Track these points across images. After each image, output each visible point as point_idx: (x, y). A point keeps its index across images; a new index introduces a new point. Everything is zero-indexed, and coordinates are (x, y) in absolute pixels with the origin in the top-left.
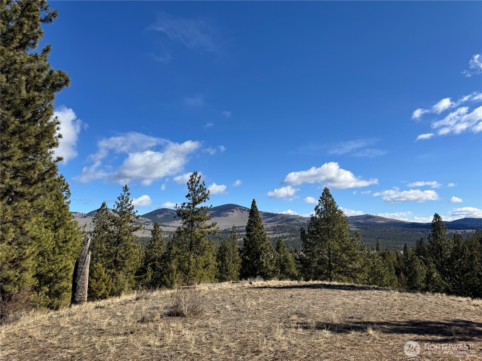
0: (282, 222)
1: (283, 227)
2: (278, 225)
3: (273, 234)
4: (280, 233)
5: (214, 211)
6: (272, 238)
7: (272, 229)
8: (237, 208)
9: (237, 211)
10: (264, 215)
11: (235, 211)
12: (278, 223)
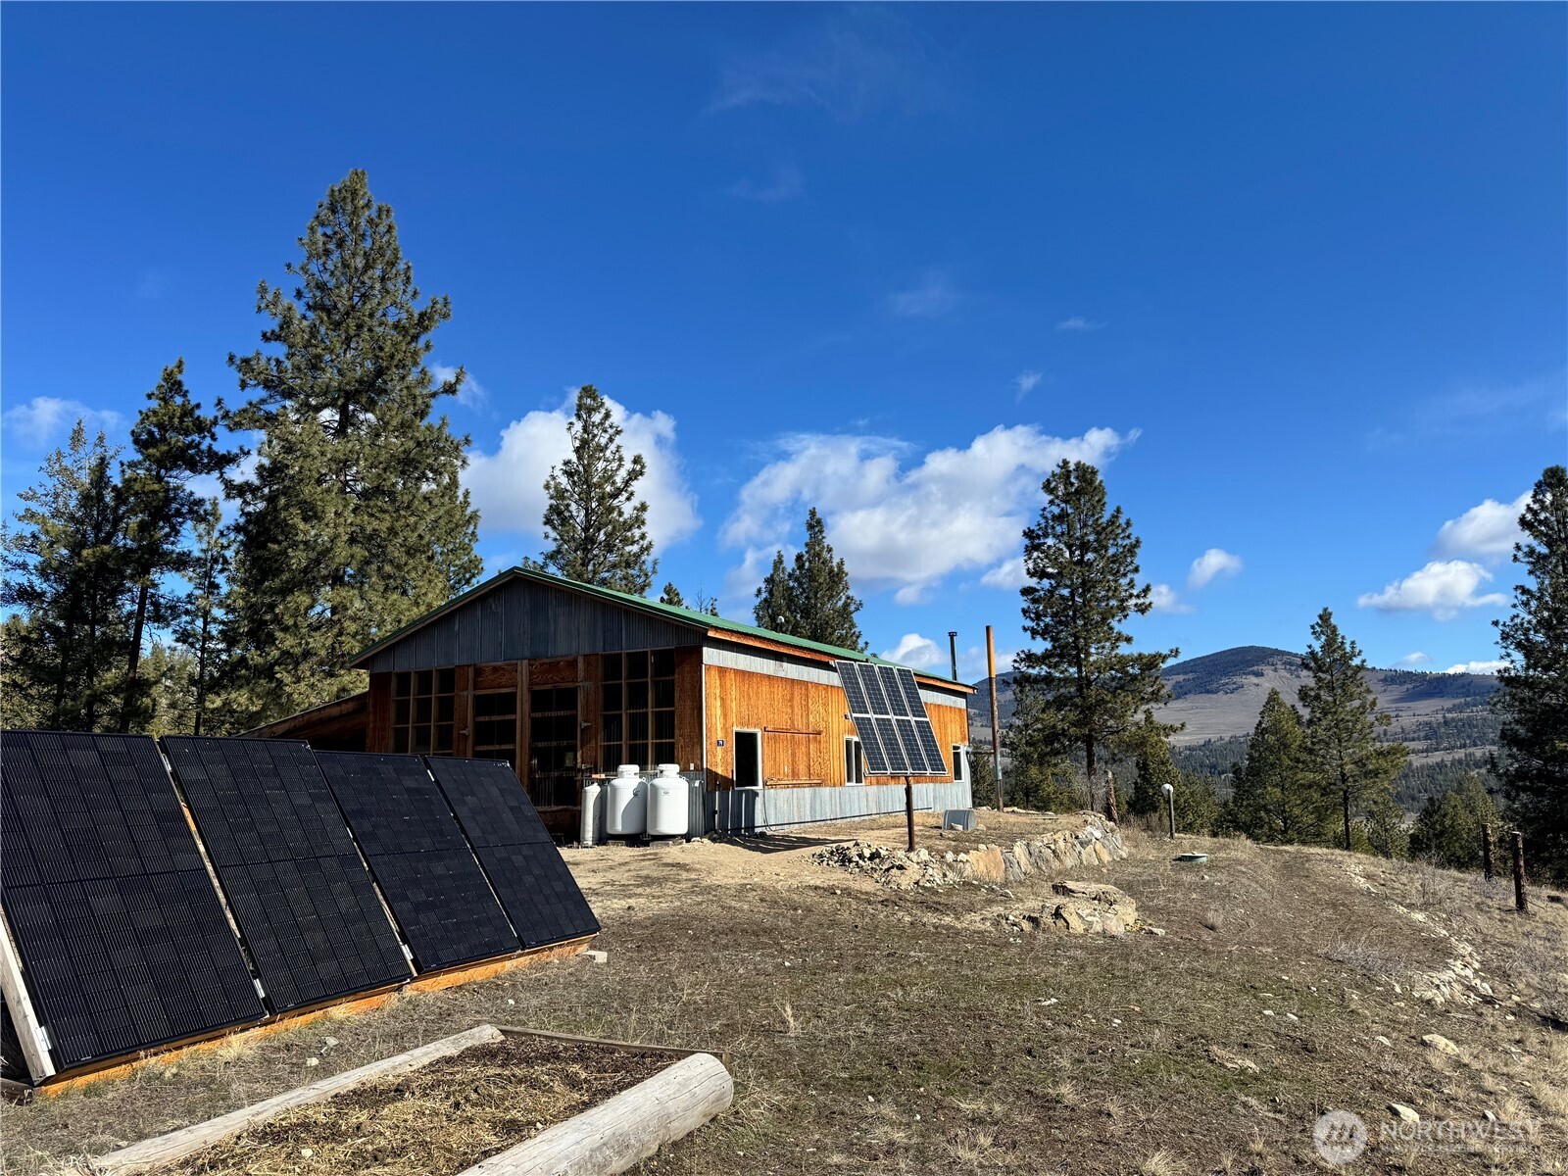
0: (1467, 704)
1: (1469, 723)
2: (1449, 716)
3: (1427, 751)
4: (1453, 748)
5: (1185, 673)
6: (1422, 767)
7: (1422, 734)
8: (1274, 660)
9: (1276, 670)
10: (1385, 680)
11: (1268, 670)
12: (1449, 711)
